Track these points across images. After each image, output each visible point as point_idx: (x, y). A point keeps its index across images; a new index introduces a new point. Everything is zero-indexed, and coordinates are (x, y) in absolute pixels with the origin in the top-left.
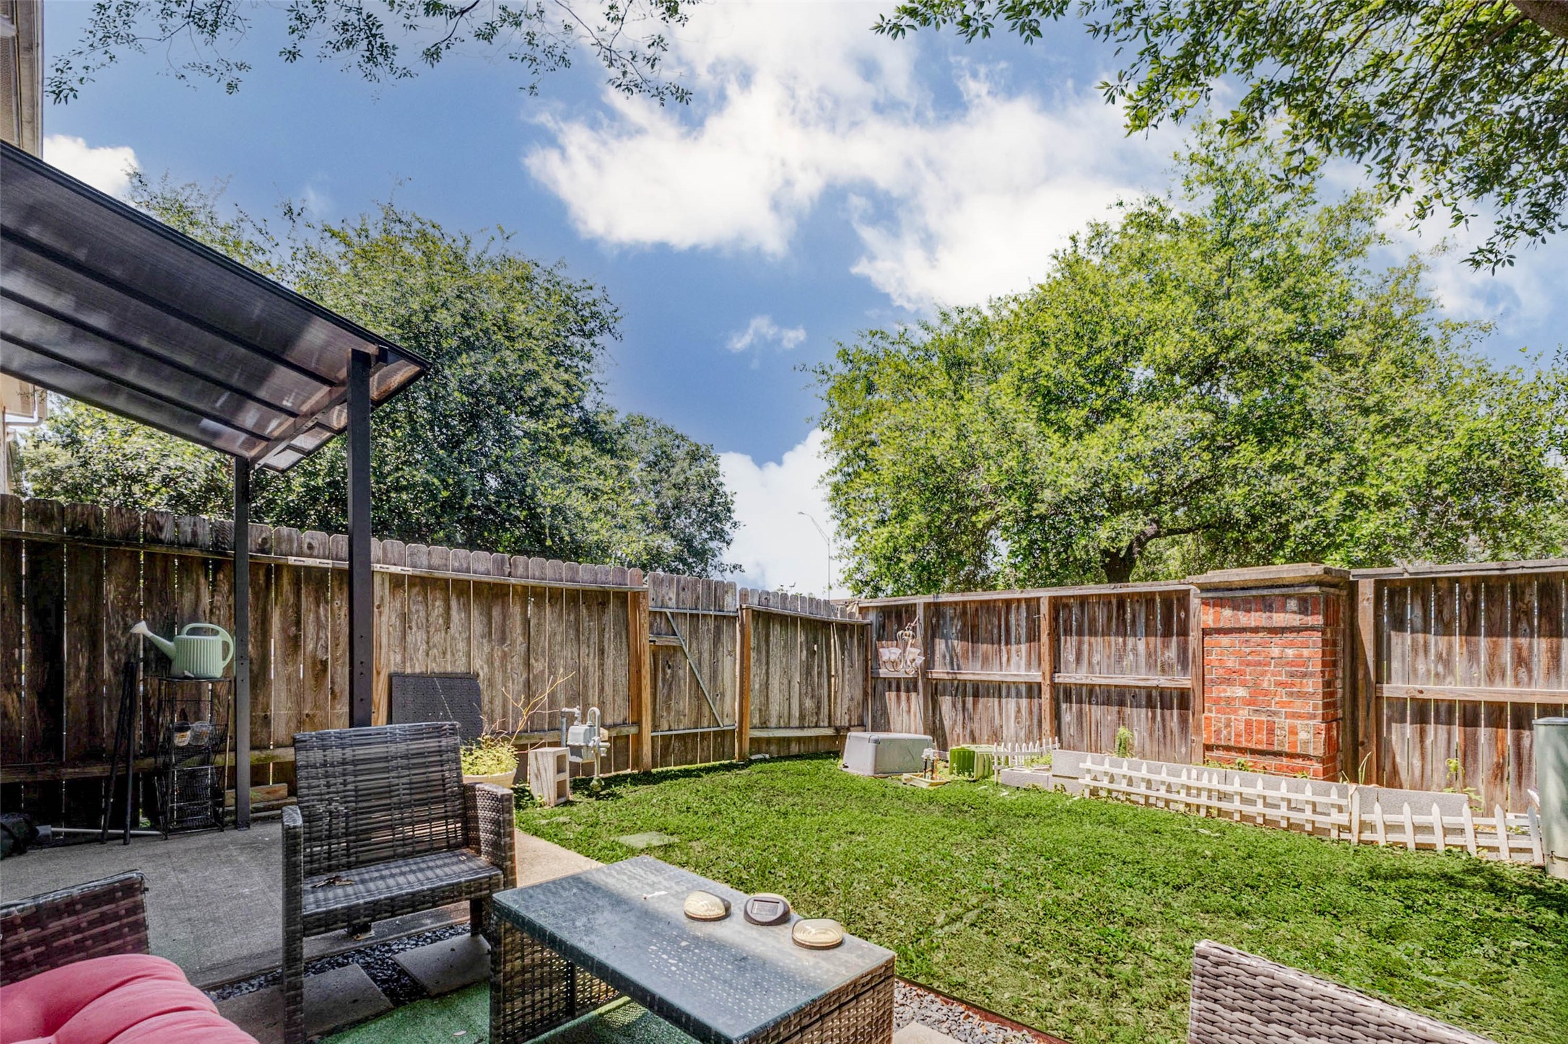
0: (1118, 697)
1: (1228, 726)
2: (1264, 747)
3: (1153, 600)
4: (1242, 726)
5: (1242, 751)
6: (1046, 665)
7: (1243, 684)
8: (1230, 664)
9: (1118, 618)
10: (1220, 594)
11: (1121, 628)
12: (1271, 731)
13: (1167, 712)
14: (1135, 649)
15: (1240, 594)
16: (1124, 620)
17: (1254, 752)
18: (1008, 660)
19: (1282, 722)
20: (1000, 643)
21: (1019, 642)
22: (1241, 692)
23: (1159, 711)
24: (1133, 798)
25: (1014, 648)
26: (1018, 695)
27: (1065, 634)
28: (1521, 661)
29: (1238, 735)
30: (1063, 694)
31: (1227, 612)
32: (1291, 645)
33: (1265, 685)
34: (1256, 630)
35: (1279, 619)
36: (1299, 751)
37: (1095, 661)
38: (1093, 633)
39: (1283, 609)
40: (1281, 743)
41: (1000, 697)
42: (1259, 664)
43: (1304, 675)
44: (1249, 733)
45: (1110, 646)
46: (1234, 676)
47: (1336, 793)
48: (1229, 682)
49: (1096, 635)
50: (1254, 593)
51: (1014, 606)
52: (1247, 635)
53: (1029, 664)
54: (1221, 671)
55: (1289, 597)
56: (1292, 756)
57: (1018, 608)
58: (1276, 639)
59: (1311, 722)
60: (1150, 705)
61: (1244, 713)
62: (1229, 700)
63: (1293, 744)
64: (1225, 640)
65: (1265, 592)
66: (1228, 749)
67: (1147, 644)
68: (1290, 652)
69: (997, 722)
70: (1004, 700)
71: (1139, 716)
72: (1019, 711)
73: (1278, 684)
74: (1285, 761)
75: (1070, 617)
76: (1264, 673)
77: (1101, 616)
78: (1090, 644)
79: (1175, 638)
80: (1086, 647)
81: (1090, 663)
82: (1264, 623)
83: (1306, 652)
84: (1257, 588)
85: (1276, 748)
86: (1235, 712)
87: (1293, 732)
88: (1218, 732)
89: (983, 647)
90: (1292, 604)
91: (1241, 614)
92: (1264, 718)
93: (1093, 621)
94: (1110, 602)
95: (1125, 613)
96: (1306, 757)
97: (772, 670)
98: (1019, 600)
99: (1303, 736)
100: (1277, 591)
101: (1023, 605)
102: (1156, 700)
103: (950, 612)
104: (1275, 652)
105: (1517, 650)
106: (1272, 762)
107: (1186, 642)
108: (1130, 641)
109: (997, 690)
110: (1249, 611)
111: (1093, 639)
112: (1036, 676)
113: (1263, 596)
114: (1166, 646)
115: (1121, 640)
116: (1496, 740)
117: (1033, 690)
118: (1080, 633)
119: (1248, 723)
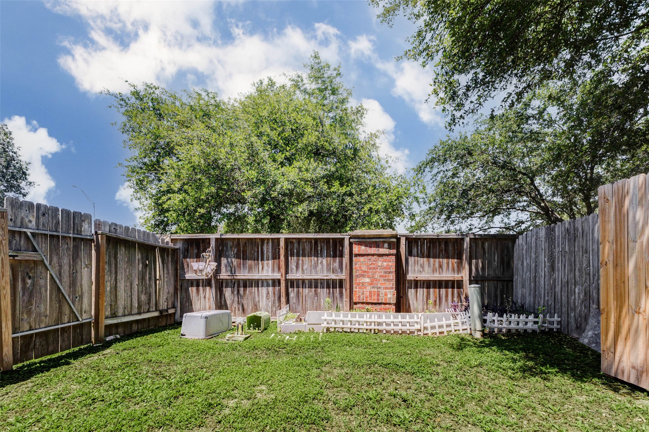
0: (315, 284)
1: (363, 294)
2: (375, 301)
3: (329, 242)
4: (368, 294)
5: (368, 303)
6: (283, 270)
7: (369, 277)
8: (363, 269)
9: (314, 249)
10: (361, 240)
11: (316, 254)
12: (378, 295)
13: (335, 290)
14: (321, 263)
15: (368, 240)
16: (317, 250)
17: (372, 304)
18: (262, 268)
19: (382, 291)
20: (258, 260)
21: (268, 260)
22: (367, 280)
23: (331, 289)
24: (345, 330)
25: (265, 262)
26: (268, 286)
27: (291, 256)
28: (441, 266)
29: (367, 297)
30: (291, 283)
31: (363, 248)
32: (385, 261)
33: (376, 277)
34: (373, 255)
35: (382, 251)
36: (388, 302)
37: (304, 268)
38: (304, 255)
39: (383, 247)
40: (382, 299)
41: (258, 287)
42: (374, 268)
43: (390, 273)
44: (371, 296)
45: (311, 261)
46: (365, 274)
47: (400, 317)
48: (363, 276)
49: (305, 256)
50: (373, 240)
51: (265, 242)
52: (370, 257)
53: (273, 270)
54: (360, 272)
55: (385, 242)
56: (385, 304)
57: (268, 243)
58: (380, 259)
59: (392, 290)
60: (328, 287)
61: (369, 288)
62: (363, 284)
63: (386, 299)
64: (362, 259)
65: (377, 240)
66: (363, 303)
67: (327, 261)
68: (385, 264)
69: (257, 299)
70: (260, 288)
71: (323, 292)
72: (268, 293)
73: (381, 276)
74: (383, 306)
75: (293, 248)
76: (376, 272)
77: (307, 248)
78: (302, 261)
79: (338, 258)
80: (301, 262)
81: (302, 269)
82: (376, 252)
83: (390, 264)
84: (374, 238)
85: (380, 301)
86: (365, 288)
87: (386, 295)
88: (359, 297)
89: (249, 262)
90: (386, 245)
91: (368, 248)
92: (376, 290)
93: (304, 250)
94: (311, 242)
95: (317, 247)
96: (390, 304)
97: (119, 277)
98: (268, 239)
99: (389, 296)
100: (381, 240)
101: (270, 241)
102: (331, 285)
103: (230, 244)
104: (380, 263)
105: (439, 262)
106: (378, 307)
107: (342, 260)
108: (320, 259)
109: (257, 283)
110: (371, 247)
111: (304, 258)
112: (277, 276)
113: (376, 242)
114: (334, 261)
115: (316, 258)
116: (435, 292)
117: (276, 283)
118: (298, 255)
119: (370, 292)
